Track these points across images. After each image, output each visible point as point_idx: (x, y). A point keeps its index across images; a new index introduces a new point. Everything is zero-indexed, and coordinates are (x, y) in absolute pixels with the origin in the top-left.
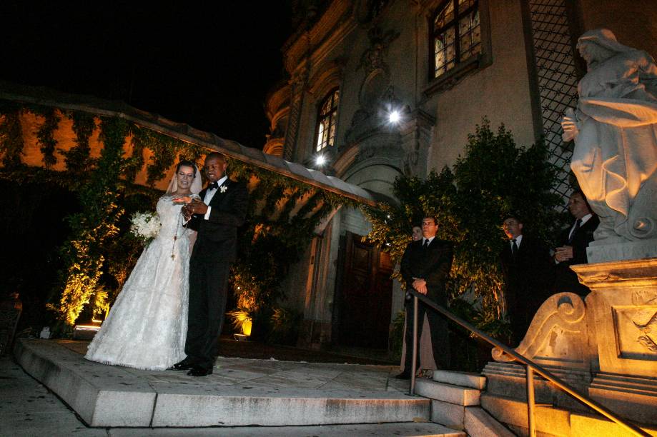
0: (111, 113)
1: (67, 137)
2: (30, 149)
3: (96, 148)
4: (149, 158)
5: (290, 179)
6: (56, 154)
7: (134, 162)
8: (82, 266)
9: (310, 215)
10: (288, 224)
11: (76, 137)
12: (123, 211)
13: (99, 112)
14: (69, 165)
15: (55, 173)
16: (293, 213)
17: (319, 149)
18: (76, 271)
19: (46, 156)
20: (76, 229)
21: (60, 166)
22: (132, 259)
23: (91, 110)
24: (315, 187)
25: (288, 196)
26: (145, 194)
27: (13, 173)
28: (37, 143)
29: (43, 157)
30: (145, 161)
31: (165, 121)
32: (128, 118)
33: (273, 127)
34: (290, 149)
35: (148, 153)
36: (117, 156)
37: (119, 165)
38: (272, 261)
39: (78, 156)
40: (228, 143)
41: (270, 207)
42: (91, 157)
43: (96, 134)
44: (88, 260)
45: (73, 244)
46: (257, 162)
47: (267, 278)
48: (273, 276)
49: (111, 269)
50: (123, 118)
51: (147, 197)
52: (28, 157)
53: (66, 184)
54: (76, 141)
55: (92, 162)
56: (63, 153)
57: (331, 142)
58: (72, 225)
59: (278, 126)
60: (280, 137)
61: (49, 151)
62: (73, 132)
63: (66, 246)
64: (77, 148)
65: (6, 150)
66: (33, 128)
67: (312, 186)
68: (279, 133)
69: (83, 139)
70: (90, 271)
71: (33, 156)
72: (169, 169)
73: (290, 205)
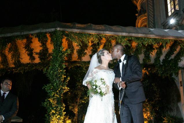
0: (53, 30)
1: (37, 46)
2: (23, 55)
3: (51, 48)
4: (76, 46)
5: (155, 39)
6: (34, 55)
7: (69, 51)
8: (56, 111)
9: (173, 57)
10: (160, 65)
11: (41, 45)
12: (69, 78)
13: (48, 30)
14: (41, 59)
15: (36, 65)
16: (162, 58)
17: (170, 14)
18: (53, 114)
19: (30, 57)
20: (50, 92)
21: (37, 60)
22: (79, 100)
23: (44, 31)
24: (172, 40)
25: (157, 48)
26: (78, 65)
27: (19, 69)
28: (25, 52)
29: (29, 58)
30: (75, 48)
31: (79, 25)
32: (61, 29)
33: (139, 8)
34: (151, 19)
35: (75, 44)
36: (60, 51)
37: (62, 55)
38: (155, 89)
39: (44, 54)
40: (114, 28)
41: (147, 57)
42: (49, 52)
43: (49, 41)
44: (58, 107)
45: (49, 101)
46: (133, 35)
47: (155, 99)
48: (158, 98)
49: (70, 107)
50: (59, 30)
51: (80, 66)
52: (23, 59)
53: (41, 68)
54: (41, 47)
55: (50, 55)
56: (37, 54)
57: (177, 8)
58: (47, 90)
59: (142, 7)
60: (145, 13)
61: (31, 55)
62: (39, 42)
63: (46, 102)
64: (43, 50)
65: (14, 58)
66: (22, 45)
67: (170, 40)
68: (143, 11)
69: (44, 44)
70: (59, 113)
71: (25, 59)
72: (87, 49)
73: (159, 54)
